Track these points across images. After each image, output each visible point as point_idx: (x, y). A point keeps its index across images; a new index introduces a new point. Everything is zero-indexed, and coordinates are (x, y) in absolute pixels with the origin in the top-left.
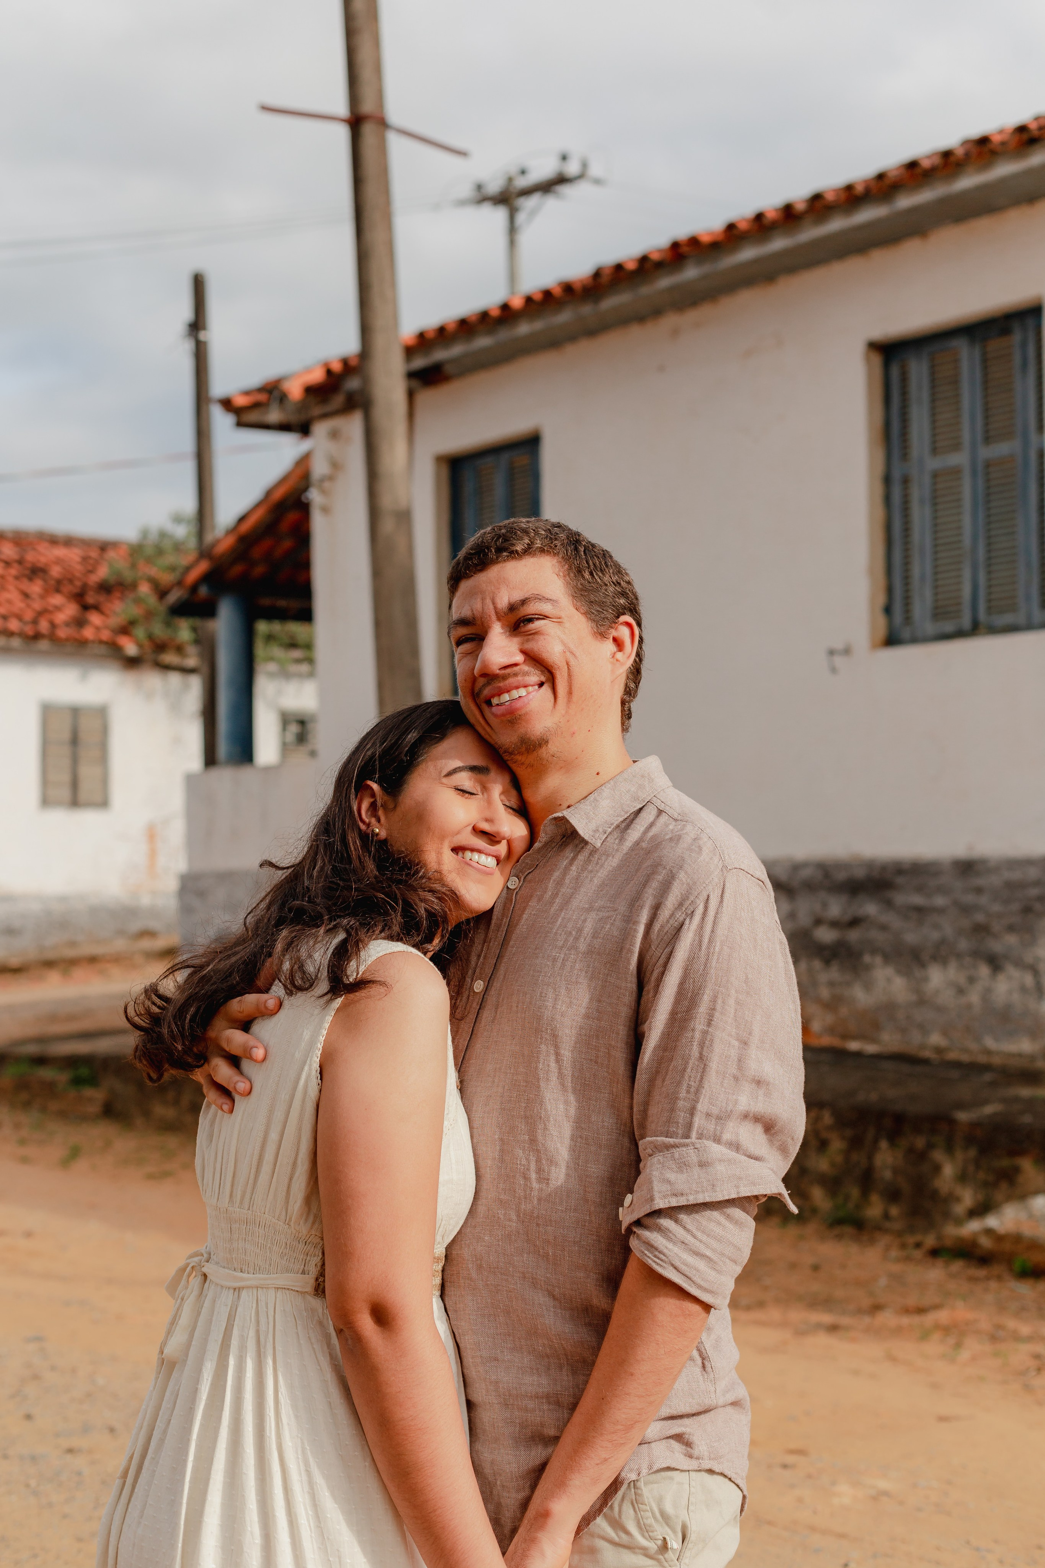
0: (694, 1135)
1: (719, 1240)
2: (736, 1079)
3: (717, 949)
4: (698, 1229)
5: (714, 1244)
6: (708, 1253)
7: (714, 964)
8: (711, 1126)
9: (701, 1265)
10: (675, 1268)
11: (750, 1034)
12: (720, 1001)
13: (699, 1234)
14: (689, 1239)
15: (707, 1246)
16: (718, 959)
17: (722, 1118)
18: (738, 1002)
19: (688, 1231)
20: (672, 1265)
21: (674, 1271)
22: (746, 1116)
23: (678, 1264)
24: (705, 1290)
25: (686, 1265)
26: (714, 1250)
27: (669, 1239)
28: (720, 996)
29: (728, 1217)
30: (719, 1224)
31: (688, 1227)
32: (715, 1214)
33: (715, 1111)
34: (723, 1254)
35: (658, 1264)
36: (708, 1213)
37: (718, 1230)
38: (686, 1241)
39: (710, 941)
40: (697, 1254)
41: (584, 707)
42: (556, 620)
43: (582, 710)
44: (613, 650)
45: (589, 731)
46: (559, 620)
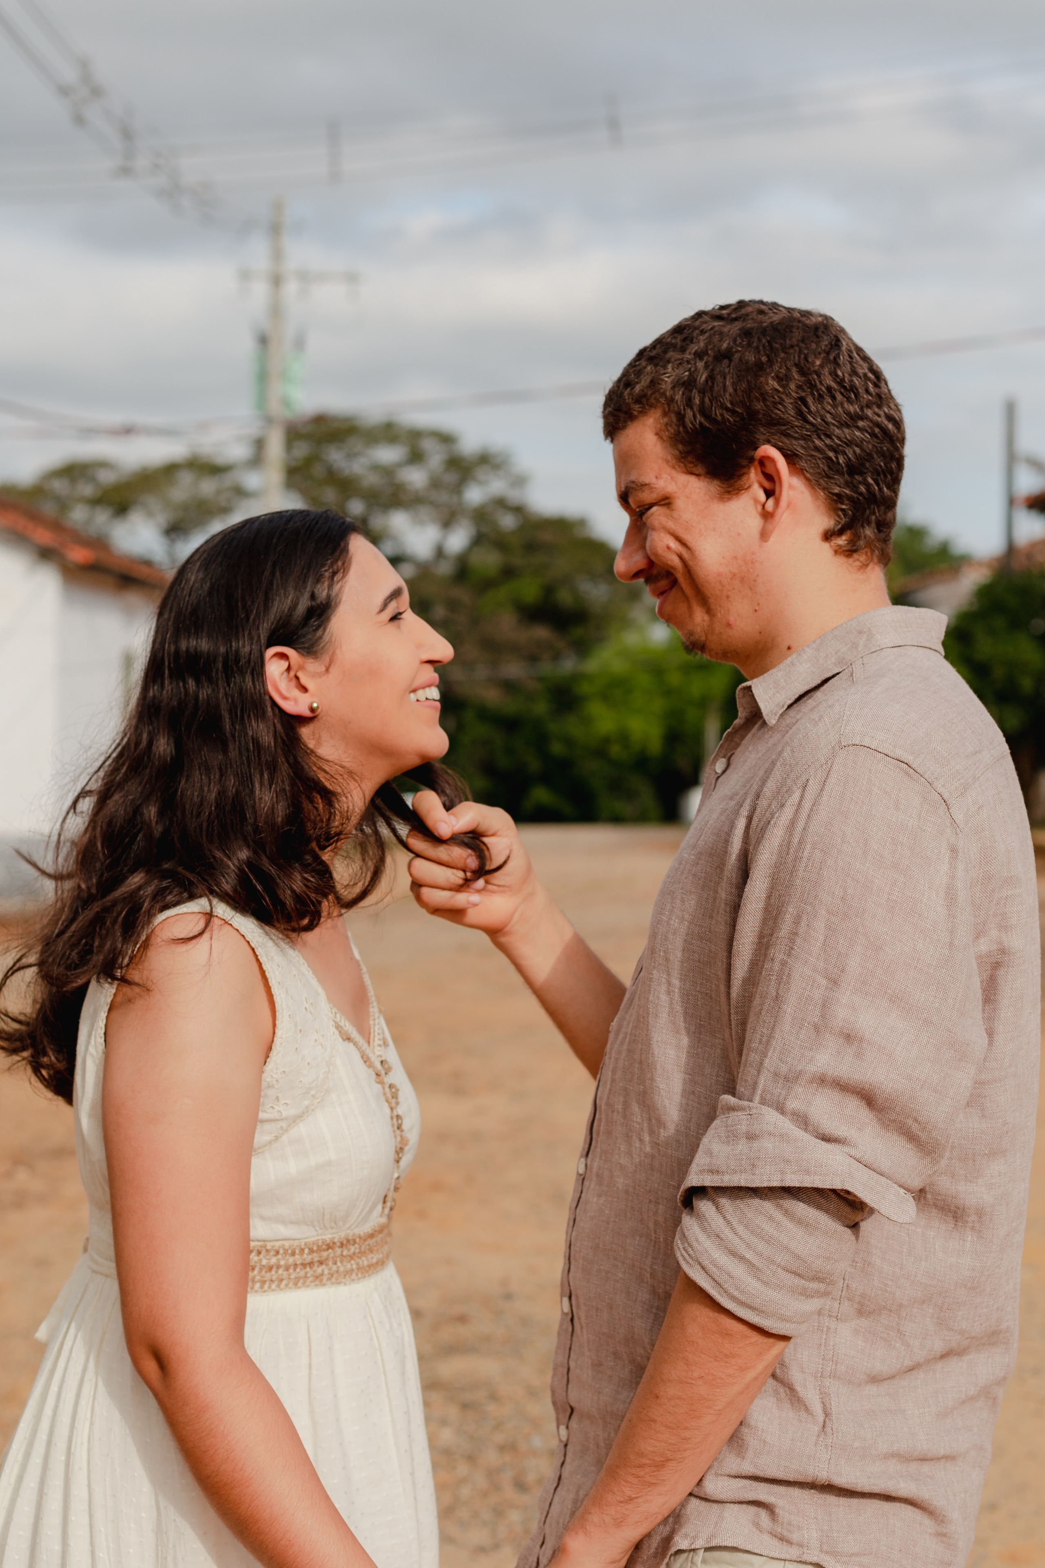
0: (757, 1098)
1: (768, 1240)
2: (817, 1028)
3: (806, 854)
4: (740, 1222)
5: (761, 1246)
6: (749, 1255)
7: (801, 873)
8: (778, 1090)
9: (738, 1270)
10: (703, 1268)
11: (843, 971)
12: (803, 924)
13: (740, 1229)
14: (727, 1233)
15: (748, 1246)
16: (806, 866)
17: (791, 1079)
18: (830, 927)
19: (728, 1222)
20: (700, 1264)
21: (702, 1272)
22: (822, 1081)
23: (706, 1263)
24: (742, 1304)
25: (715, 1266)
26: (760, 1255)
27: (704, 1230)
28: (805, 917)
29: (786, 1213)
30: (771, 1218)
31: (728, 1217)
32: (768, 1206)
33: (784, 1069)
34: (773, 1262)
35: (685, 1259)
36: (756, 1202)
37: (769, 1228)
38: (723, 1236)
39: (800, 843)
40: (734, 1254)
41: (729, 593)
42: (663, 503)
43: (728, 597)
44: (762, 496)
45: (756, 611)
46: (666, 501)
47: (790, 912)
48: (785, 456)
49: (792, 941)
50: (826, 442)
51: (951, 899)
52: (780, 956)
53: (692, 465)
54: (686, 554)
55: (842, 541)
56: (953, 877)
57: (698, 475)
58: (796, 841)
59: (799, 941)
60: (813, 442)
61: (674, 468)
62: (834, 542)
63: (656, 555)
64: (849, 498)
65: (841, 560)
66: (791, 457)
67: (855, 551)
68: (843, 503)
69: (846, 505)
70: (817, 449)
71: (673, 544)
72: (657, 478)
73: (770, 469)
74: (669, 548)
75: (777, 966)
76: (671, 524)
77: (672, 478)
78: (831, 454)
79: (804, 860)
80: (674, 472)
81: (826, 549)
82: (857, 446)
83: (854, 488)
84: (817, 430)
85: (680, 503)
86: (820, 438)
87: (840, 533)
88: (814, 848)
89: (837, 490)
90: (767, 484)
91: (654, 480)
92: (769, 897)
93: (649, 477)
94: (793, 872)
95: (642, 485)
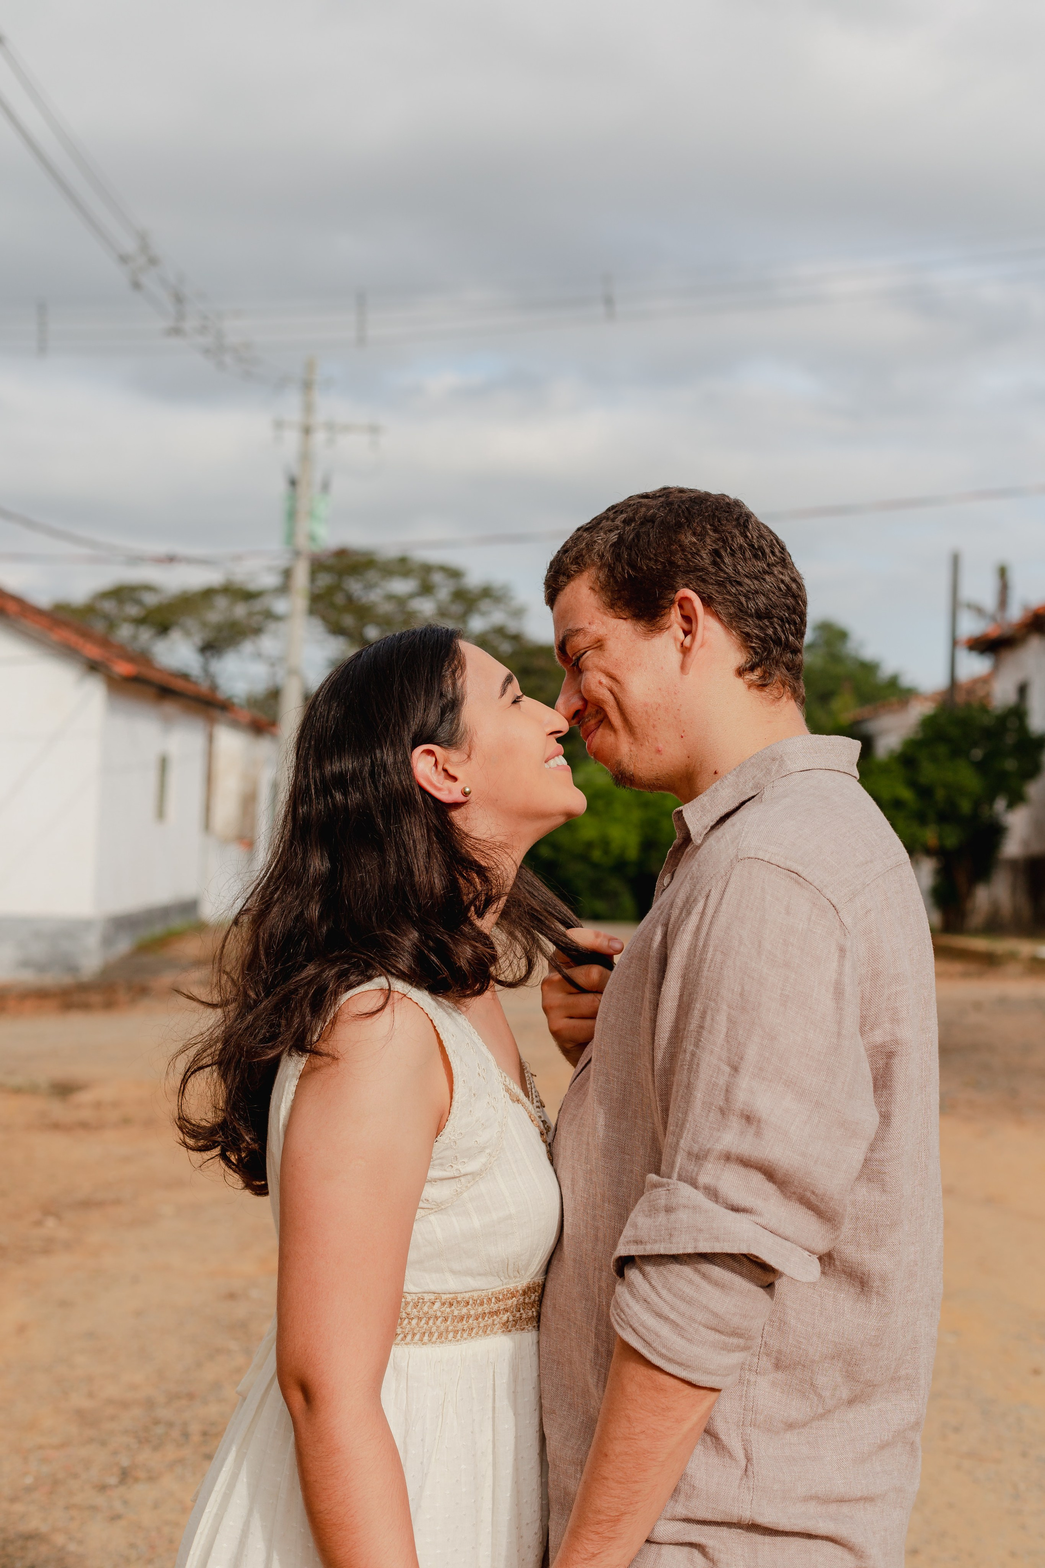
0: (675, 1175)
1: (689, 1302)
2: (722, 1112)
3: (709, 956)
4: (664, 1287)
5: (682, 1306)
6: (673, 1316)
7: (705, 973)
8: (692, 1167)
9: (665, 1330)
10: (634, 1330)
11: (742, 1058)
12: (708, 1018)
13: (664, 1293)
14: (653, 1297)
15: (672, 1308)
16: (710, 967)
17: (702, 1157)
18: (731, 1020)
19: (653, 1287)
20: (631, 1326)
21: (633, 1334)
22: (728, 1158)
23: (636, 1325)
25: (644, 1327)
26: (683, 1315)
27: (633, 1295)
28: (709, 1012)
29: (704, 1276)
30: (691, 1282)
31: (653, 1282)
32: (686, 1270)
33: (696, 1148)
34: (695, 1321)
35: (618, 1324)
36: (676, 1268)
37: (688, 1290)
38: (649, 1300)
39: (704, 946)
40: (659, 1315)
41: (655, 723)
42: (596, 646)
43: (654, 726)
44: (681, 635)
45: (682, 737)
46: (599, 645)
47: (698, 1006)
48: (703, 600)
49: (699, 1034)
50: (737, 588)
51: (839, 993)
52: (691, 1048)
53: (621, 610)
54: (616, 689)
55: (754, 676)
56: (840, 974)
57: (625, 619)
58: (701, 944)
59: (705, 1033)
60: (726, 587)
61: (605, 614)
62: (747, 677)
63: (589, 691)
64: (757, 637)
65: (755, 692)
66: (707, 602)
67: (765, 685)
68: (752, 642)
69: (756, 643)
70: (729, 593)
71: (605, 680)
72: (590, 624)
73: (688, 611)
74: (600, 683)
75: (688, 1056)
76: (602, 663)
77: (603, 623)
78: (743, 600)
79: (708, 961)
80: (605, 618)
81: (740, 685)
82: (764, 595)
83: (761, 629)
84: (729, 579)
85: (611, 644)
86: (732, 584)
87: (752, 669)
88: (715, 950)
89: (747, 630)
90: (686, 626)
91: (587, 625)
92: (681, 996)
93: (583, 624)
94: (698, 973)
95: (577, 631)
